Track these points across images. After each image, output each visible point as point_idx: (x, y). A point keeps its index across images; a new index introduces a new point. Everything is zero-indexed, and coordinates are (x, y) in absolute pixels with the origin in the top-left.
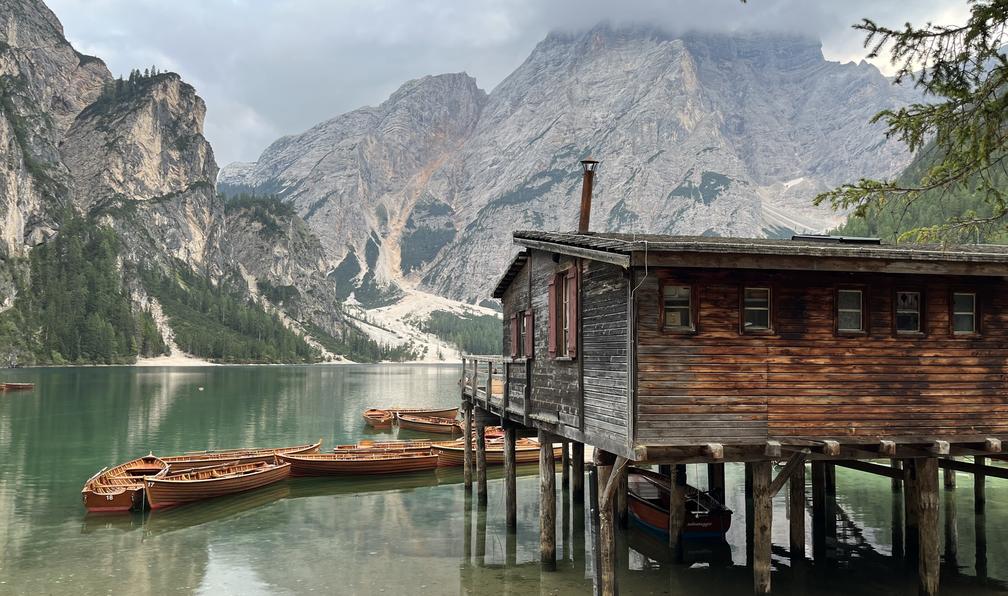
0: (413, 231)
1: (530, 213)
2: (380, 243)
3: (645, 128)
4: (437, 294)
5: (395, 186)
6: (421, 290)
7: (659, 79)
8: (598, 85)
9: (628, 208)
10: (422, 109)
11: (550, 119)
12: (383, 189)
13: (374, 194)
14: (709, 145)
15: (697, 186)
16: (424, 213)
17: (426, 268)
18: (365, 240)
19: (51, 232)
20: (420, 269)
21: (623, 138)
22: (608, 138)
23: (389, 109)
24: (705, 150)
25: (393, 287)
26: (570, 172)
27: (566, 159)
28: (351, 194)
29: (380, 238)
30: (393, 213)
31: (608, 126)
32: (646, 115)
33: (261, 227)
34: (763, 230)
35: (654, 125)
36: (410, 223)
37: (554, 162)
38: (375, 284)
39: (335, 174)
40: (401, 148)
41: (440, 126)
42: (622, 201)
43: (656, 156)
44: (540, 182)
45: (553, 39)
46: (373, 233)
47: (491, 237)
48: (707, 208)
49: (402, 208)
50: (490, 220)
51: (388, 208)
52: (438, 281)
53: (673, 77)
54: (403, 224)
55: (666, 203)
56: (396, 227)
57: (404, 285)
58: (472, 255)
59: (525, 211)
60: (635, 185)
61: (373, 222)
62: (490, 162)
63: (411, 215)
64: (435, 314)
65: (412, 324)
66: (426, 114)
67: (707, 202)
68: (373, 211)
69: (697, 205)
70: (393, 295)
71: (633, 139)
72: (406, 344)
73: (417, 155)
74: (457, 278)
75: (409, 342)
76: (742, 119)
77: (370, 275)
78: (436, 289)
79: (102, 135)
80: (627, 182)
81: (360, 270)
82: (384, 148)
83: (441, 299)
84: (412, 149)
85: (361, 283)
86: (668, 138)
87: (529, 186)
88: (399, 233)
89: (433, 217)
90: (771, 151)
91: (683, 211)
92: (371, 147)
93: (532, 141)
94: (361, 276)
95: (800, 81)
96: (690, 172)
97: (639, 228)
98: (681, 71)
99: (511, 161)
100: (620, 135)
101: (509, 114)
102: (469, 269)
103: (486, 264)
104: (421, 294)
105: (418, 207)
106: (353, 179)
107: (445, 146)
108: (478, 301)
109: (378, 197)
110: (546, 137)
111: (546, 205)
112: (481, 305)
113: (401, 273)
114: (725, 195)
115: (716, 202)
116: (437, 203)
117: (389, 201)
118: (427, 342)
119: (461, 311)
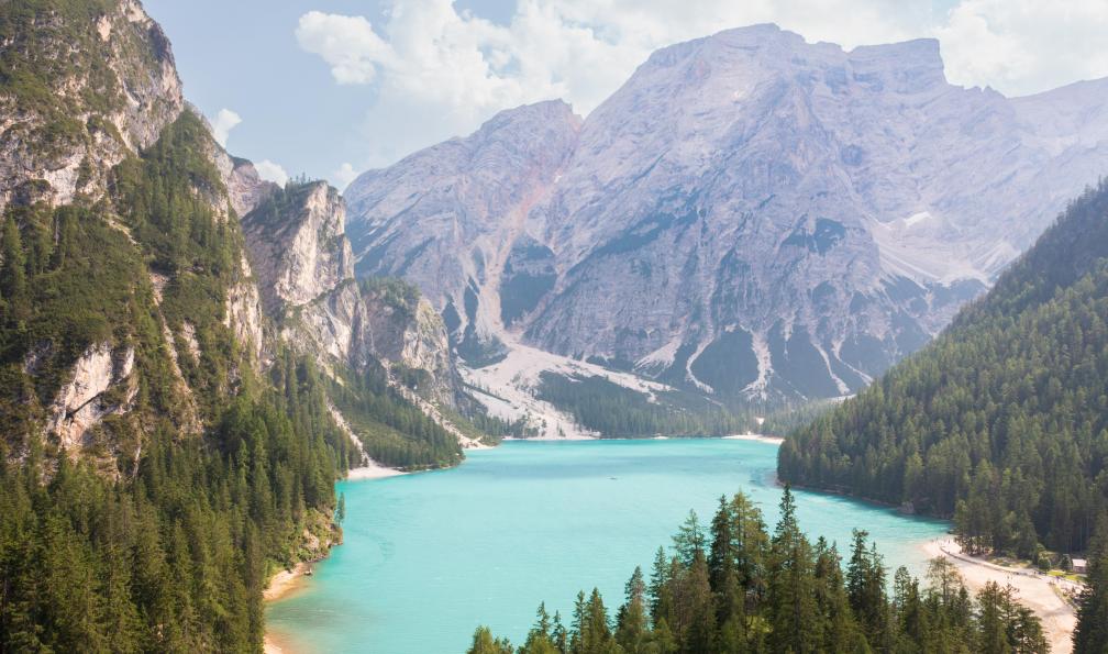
0: (511, 277)
1: (637, 263)
2: (478, 291)
3: (756, 171)
4: (542, 349)
5: (490, 226)
6: (524, 344)
7: (770, 114)
8: (705, 116)
9: (739, 258)
10: (517, 141)
11: (654, 155)
12: (478, 230)
13: (469, 236)
14: (823, 190)
15: (811, 234)
16: (522, 256)
17: (528, 319)
18: (464, 288)
19: (268, 362)
20: (522, 319)
21: (732, 182)
22: (717, 181)
23: (481, 139)
24: (819, 195)
25: (496, 341)
26: (677, 217)
27: (673, 202)
28: (447, 239)
29: (478, 286)
30: (489, 257)
31: (716, 167)
32: (757, 157)
33: (392, 312)
34: (882, 281)
35: (765, 166)
36: (508, 268)
37: (660, 205)
38: (477, 338)
39: (431, 218)
40: (495, 184)
41: (536, 158)
42: (733, 250)
43: (767, 201)
44: (647, 229)
45: (655, 62)
46: (471, 280)
47: (597, 288)
48: (822, 258)
49: (499, 250)
50: (595, 270)
51: (484, 251)
52: (542, 334)
53: (783, 113)
54: (500, 269)
55: (780, 251)
56: (494, 273)
57: (507, 339)
58: (577, 308)
59: (632, 260)
60: (747, 232)
61: (469, 268)
62: (591, 199)
63: (509, 258)
64: (544, 375)
65: (524, 389)
66: (520, 147)
67: (822, 252)
68: (468, 254)
69: (812, 255)
70: (496, 350)
71: (744, 183)
72: (524, 416)
73: (513, 190)
74: (563, 331)
75: (526, 414)
76: (859, 149)
77: (471, 327)
78: (540, 344)
79: (269, 246)
80: (739, 229)
81: (459, 322)
82: (479, 187)
83: (546, 354)
84: (508, 186)
85: (462, 337)
86: (779, 181)
87: (635, 233)
88: (497, 279)
89: (531, 261)
90: (891, 184)
91: (797, 260)
92: (466, 187)
93: (636, 178)
94: (462, 329)
95: (922, 106)
96: (804, 219)
97: (751, 279)
98: (793, 106)
99: (612, 198)
100: (730, 178)
101: (609, 144)
102: (574, 322)
103: (592, 317)
104: (525, 349)
105: (516, 250)
106: (448, 223)
107: (541, 179)
108: (585, 357)
109: (473, 238)
110: (651, 175)
111: (654, 254)
112: (588, 361)
113: (502, 325)
114: (840, 245)
115: (831, 251)
116: (535, 245)
117: (485, 243)
118: (543, 413)
119: (570, 371)
